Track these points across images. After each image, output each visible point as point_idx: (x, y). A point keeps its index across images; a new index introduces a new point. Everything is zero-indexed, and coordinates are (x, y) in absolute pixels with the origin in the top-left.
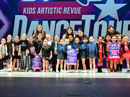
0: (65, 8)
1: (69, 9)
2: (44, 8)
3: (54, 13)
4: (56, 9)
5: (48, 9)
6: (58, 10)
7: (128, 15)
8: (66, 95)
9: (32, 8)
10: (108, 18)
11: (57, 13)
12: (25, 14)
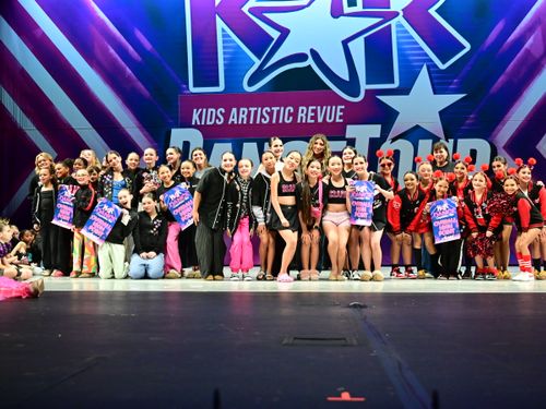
0: (301, 108)
1: (313, 111)
2: (246, 110)
3: (274, 121)
4: (279, 112)
5: (256, 112)
6: (284, 115)
7: (470, 125)
8: (295, 338)
9: (214, 110)
10: (415, 134)
11: (281, 121)
12: (196, 127)
